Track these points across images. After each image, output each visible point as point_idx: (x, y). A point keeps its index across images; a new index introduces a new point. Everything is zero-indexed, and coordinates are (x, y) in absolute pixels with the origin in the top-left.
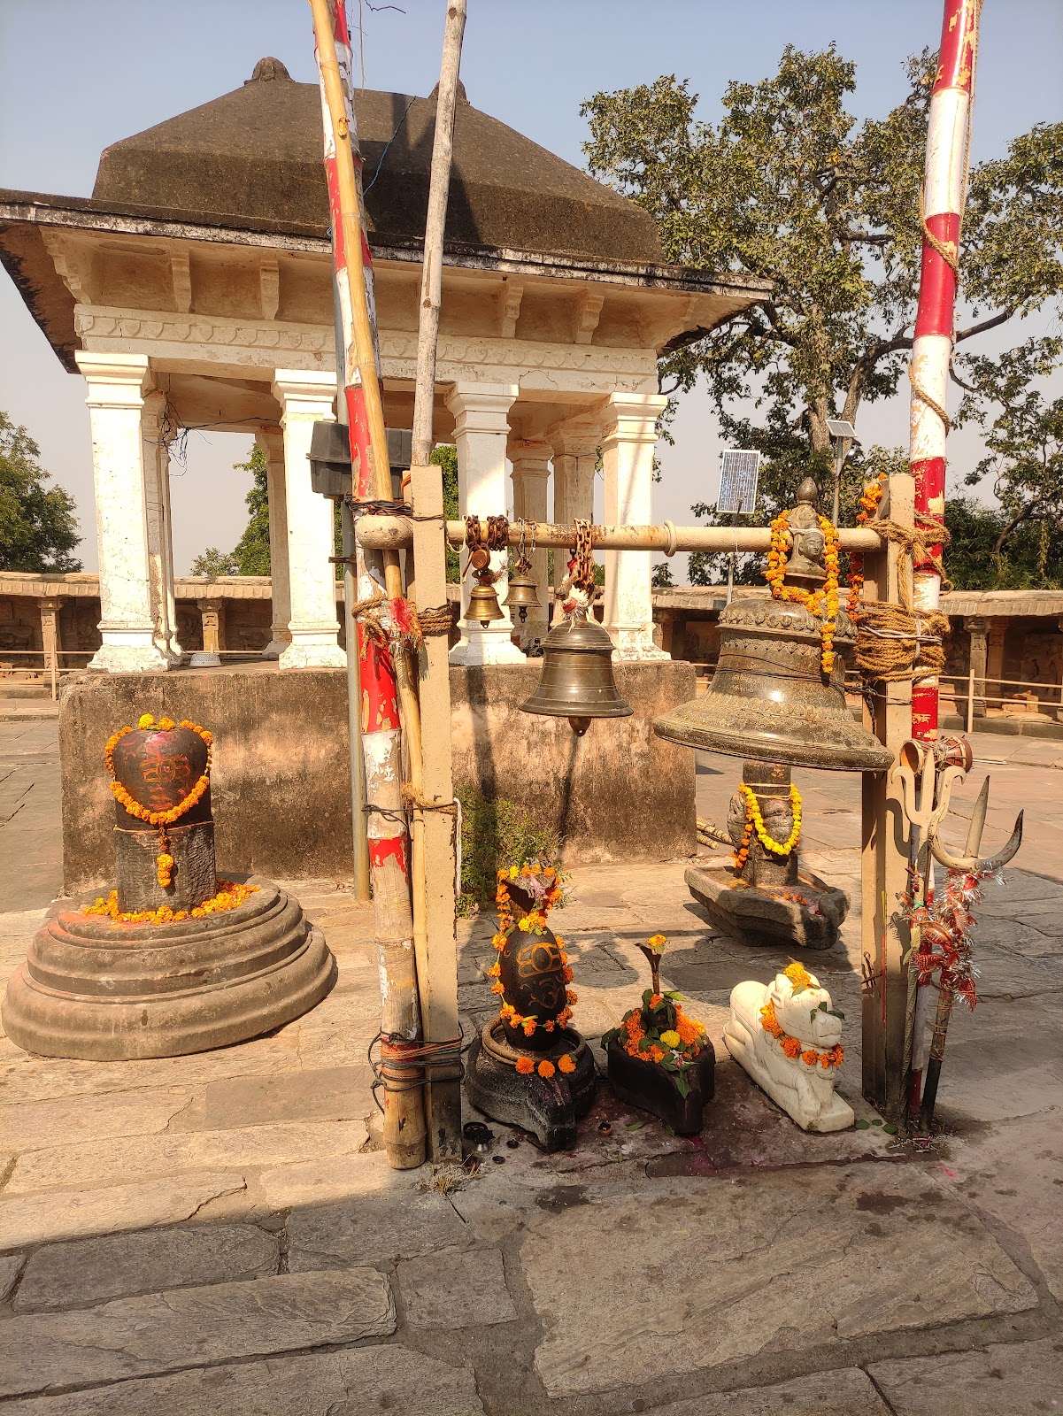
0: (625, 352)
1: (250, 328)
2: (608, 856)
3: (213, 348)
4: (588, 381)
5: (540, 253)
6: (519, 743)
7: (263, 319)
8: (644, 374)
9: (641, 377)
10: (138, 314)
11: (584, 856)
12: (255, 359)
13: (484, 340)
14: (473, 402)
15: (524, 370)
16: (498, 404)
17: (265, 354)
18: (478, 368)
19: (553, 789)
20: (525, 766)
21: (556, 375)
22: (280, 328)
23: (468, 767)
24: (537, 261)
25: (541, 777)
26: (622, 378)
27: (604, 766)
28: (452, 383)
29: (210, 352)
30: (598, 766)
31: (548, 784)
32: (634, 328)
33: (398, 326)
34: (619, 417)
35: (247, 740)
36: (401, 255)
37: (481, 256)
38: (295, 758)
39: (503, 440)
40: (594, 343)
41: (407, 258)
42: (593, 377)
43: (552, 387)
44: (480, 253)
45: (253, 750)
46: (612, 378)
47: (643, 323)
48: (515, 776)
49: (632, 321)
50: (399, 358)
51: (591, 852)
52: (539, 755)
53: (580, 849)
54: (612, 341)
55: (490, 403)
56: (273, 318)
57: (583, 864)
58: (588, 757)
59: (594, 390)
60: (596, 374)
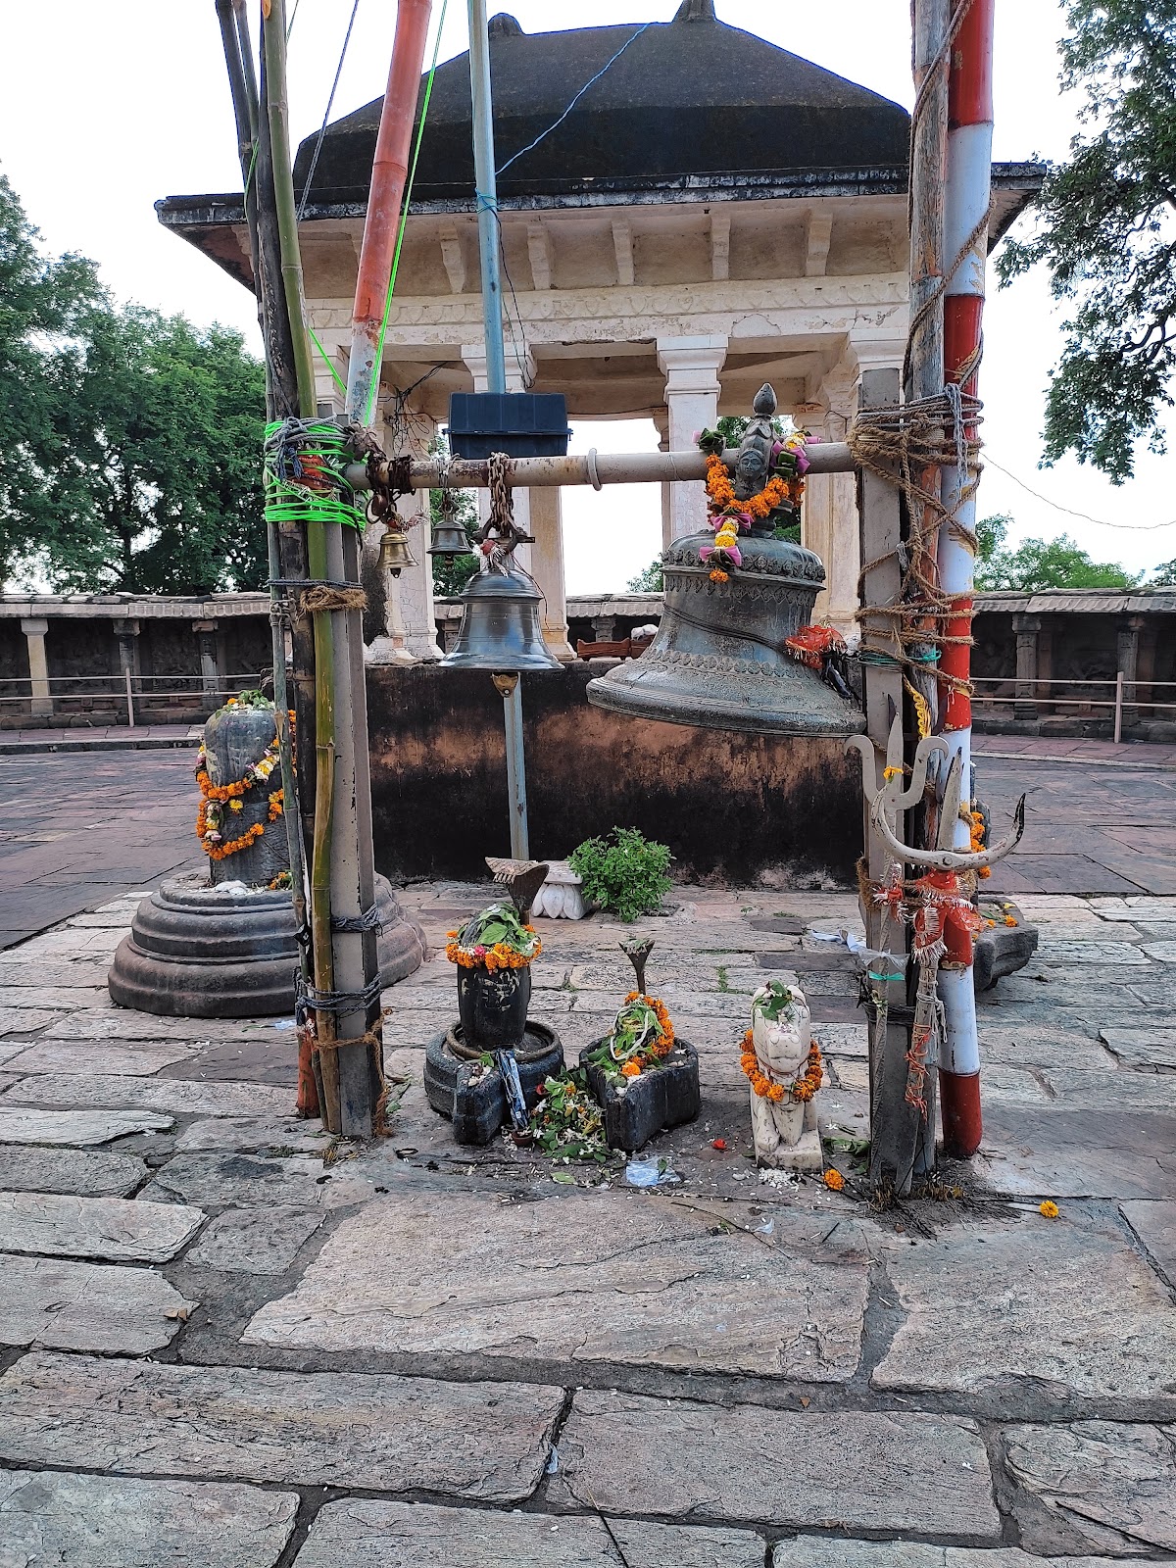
0: (867, 279)
1: (437, 305)
2: (831, 883)
3: (400, 330)
4: (818, 320)
5: (731, 174)
6: (720, 747)
7: (451, 293)
8: (893, 303)
9: (888, 308)
10: (330, 303)
11: (800, 881)
12: (442, 337)
13: (689, 286)
14: (676, 360)
15: (738, 316)
16: (705, 358)
17: (452, 331)
18: (683, 320)
19: (762, 801)
20: (728, 774)
21: (777, 317)
22: (466, 302)
23: (661, 772)
24: (727, 184)
25: (748, 786)
26: (863, 311)
27: (826, 777)
28: (652, 341)
29: (397, 335)
30: (818, 776)
31: (756, 796)
32: (884, 249)
33: (594, 283)
34: (860, 359)
35: (425, 736)
36: (571, 201)
37: (661, 189)
38: (474, 756)
39: (713, 399)
40: (829, 273)
41: (578, 204)
42: (824, 315)
43: (772, 332)
44: (659, 185)
45: (432, 746)
46: (850, 312)
47: (894, 241)
48: (716, 784)
49: (880, 241)
50: (593, 318)
51: (810, 878)
52: (744, 761)
53: (795, 873)
54: (851, 268)
55: (696, 358)
56: (459, 291)
57: (798, 889)
58: (805, 765)
59: (826, 329)
60: (828, 310)
